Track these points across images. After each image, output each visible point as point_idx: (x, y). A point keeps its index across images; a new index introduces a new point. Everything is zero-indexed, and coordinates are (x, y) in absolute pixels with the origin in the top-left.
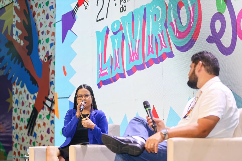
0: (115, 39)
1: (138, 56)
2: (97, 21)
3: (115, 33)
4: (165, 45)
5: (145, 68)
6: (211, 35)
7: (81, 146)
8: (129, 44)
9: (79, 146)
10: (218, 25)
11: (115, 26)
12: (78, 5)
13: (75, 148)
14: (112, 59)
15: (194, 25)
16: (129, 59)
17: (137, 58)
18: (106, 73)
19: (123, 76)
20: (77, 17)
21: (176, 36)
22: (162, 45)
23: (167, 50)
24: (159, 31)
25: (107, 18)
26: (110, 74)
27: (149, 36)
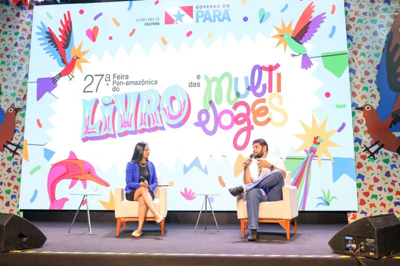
0: (106, 109)
1: (130, 124)
2: (84, 92)
3: (106, 105)
4: (157, 121)
5: (136, 134)
8: (121, 115)
11: (106, 100)
12: (61, 75)
14: (101, 122)
15: (184, 113)
17: (130, 126)
18: (94, 132)
19: (114, 136)
20: (59, 84)
21: (168, 117)
22: (154, 121)
23: (160, 125)
24: (152, 111)
25: (96, 91)
26: (98, 133)
27: (142, 113)
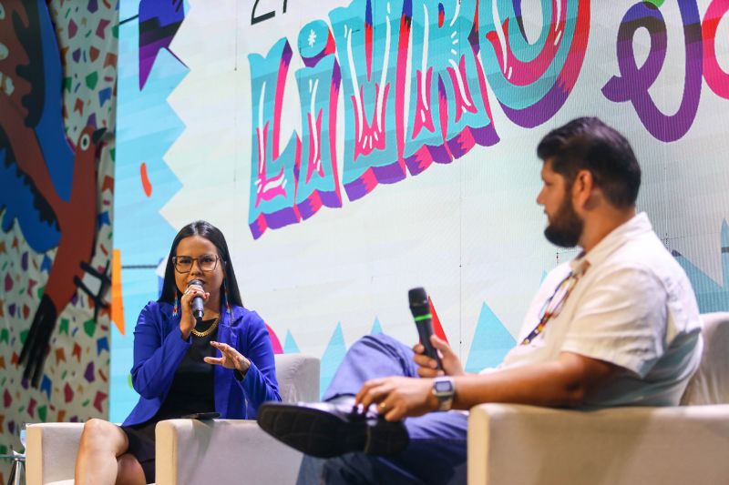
0: (311, 82)
1: (382, 136)
3: (310, 62)
4: (469, 104)
6: (619, 75)
7: (194, 423)
8: (354, 98)
9: (185, 423)
10: (642, 43)
11: (312, 38)
13: (174, 429)
15: (564, 42)
18: (279, 190)
21: (506, 75)
22: (460, 102)
23: (478, 121)
24: (452, 57)
26: (290, 192)
27: (419, 75)
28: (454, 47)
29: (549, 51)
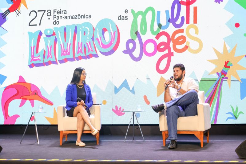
0: (48, 40)
2: (29, 25)
3: (48, 36)
4: (91, 50)
5: (75, 61)
6: (126, 50)
8: (61, 45)
10: (131, 46)
11: (48, 32)
12: (9, 11)
14: (45, 52)
15: (114, 43)
16: (61, 54)
17: (69, 54)
18: (39, 59)
19: (55, 63)
20: (8, 19)
21: (101, 46)
22: (89, 49)
23: (94, 53)
24: (87, 41)
25: (40, 25)
26: (42, 60)
27: (79, 43)
28: (88, 39)
29: (111, 44)
